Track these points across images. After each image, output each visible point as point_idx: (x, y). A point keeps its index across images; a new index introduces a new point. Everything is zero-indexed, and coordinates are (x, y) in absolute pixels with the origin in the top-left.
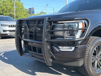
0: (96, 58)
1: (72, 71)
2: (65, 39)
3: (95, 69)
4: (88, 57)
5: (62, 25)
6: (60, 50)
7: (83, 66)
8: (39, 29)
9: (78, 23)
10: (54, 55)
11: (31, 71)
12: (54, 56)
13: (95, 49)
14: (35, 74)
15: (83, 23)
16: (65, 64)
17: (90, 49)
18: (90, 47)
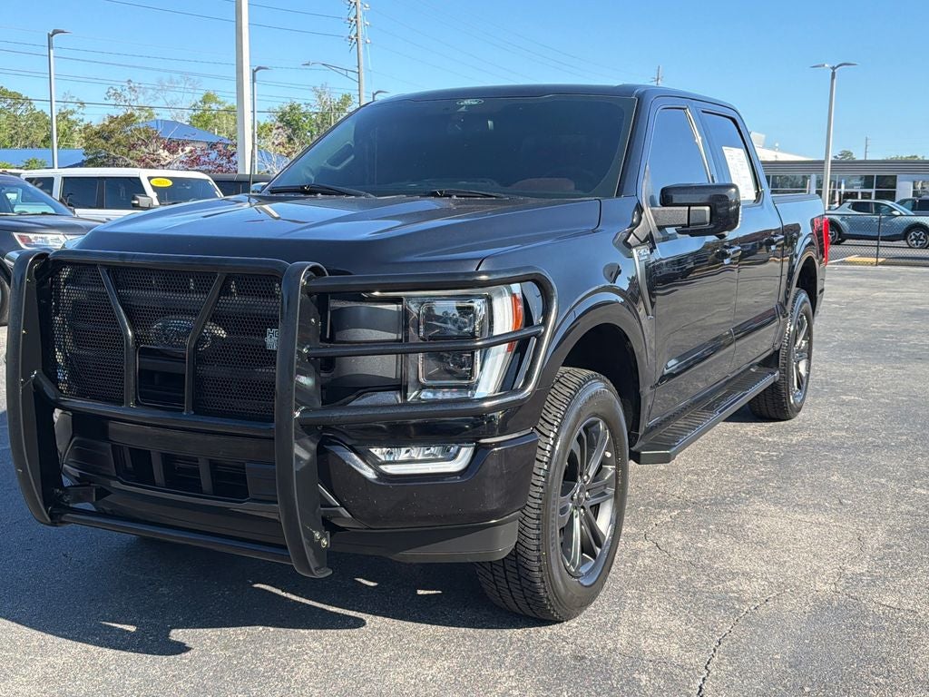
0: (575, 497)
1: (420, 592)
2: (412, 395)
3: (573, 564)
4: (545, 497)
5: (393, 307)
6: (383, 467)
7: (515, 554)
8: (222, 333)
9: (489, 300)
10: (342, 505)
11: (132, 629)
12: (343, 511)
13: (575, 446)
14: (181, 648)
15: (514, 295)
16: (408, 553)
17: (553, 447)
18: (552, 435)
